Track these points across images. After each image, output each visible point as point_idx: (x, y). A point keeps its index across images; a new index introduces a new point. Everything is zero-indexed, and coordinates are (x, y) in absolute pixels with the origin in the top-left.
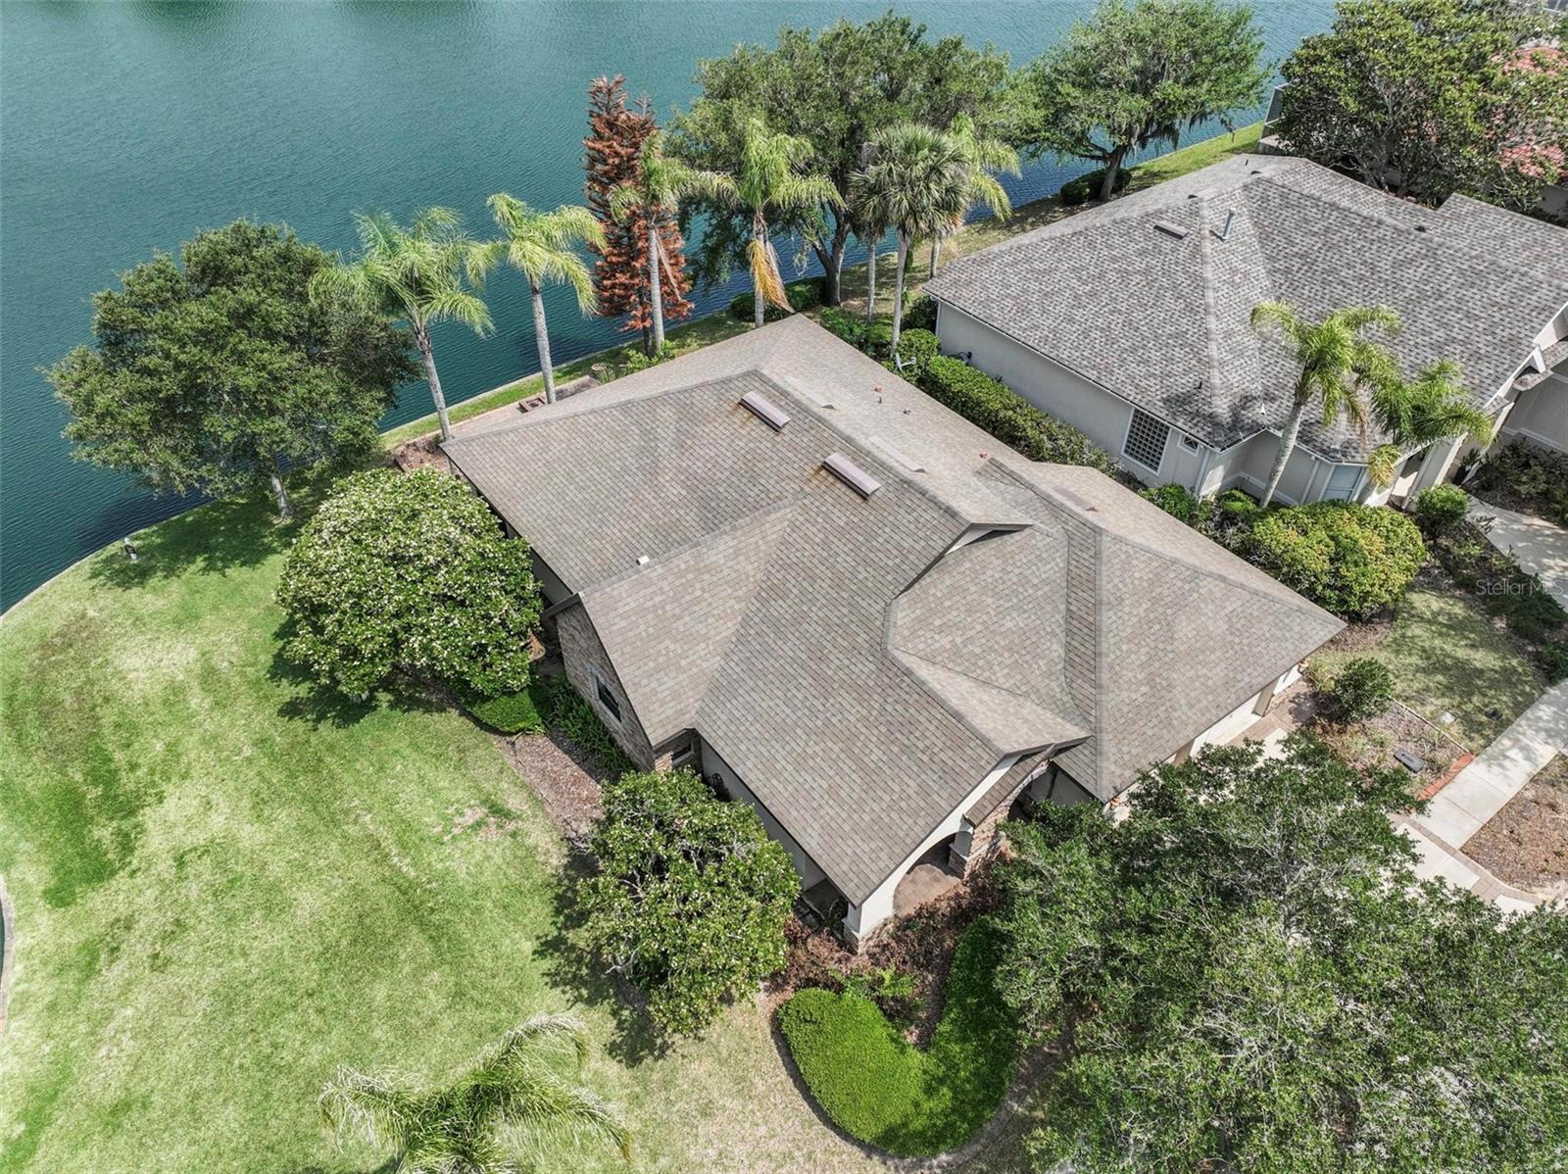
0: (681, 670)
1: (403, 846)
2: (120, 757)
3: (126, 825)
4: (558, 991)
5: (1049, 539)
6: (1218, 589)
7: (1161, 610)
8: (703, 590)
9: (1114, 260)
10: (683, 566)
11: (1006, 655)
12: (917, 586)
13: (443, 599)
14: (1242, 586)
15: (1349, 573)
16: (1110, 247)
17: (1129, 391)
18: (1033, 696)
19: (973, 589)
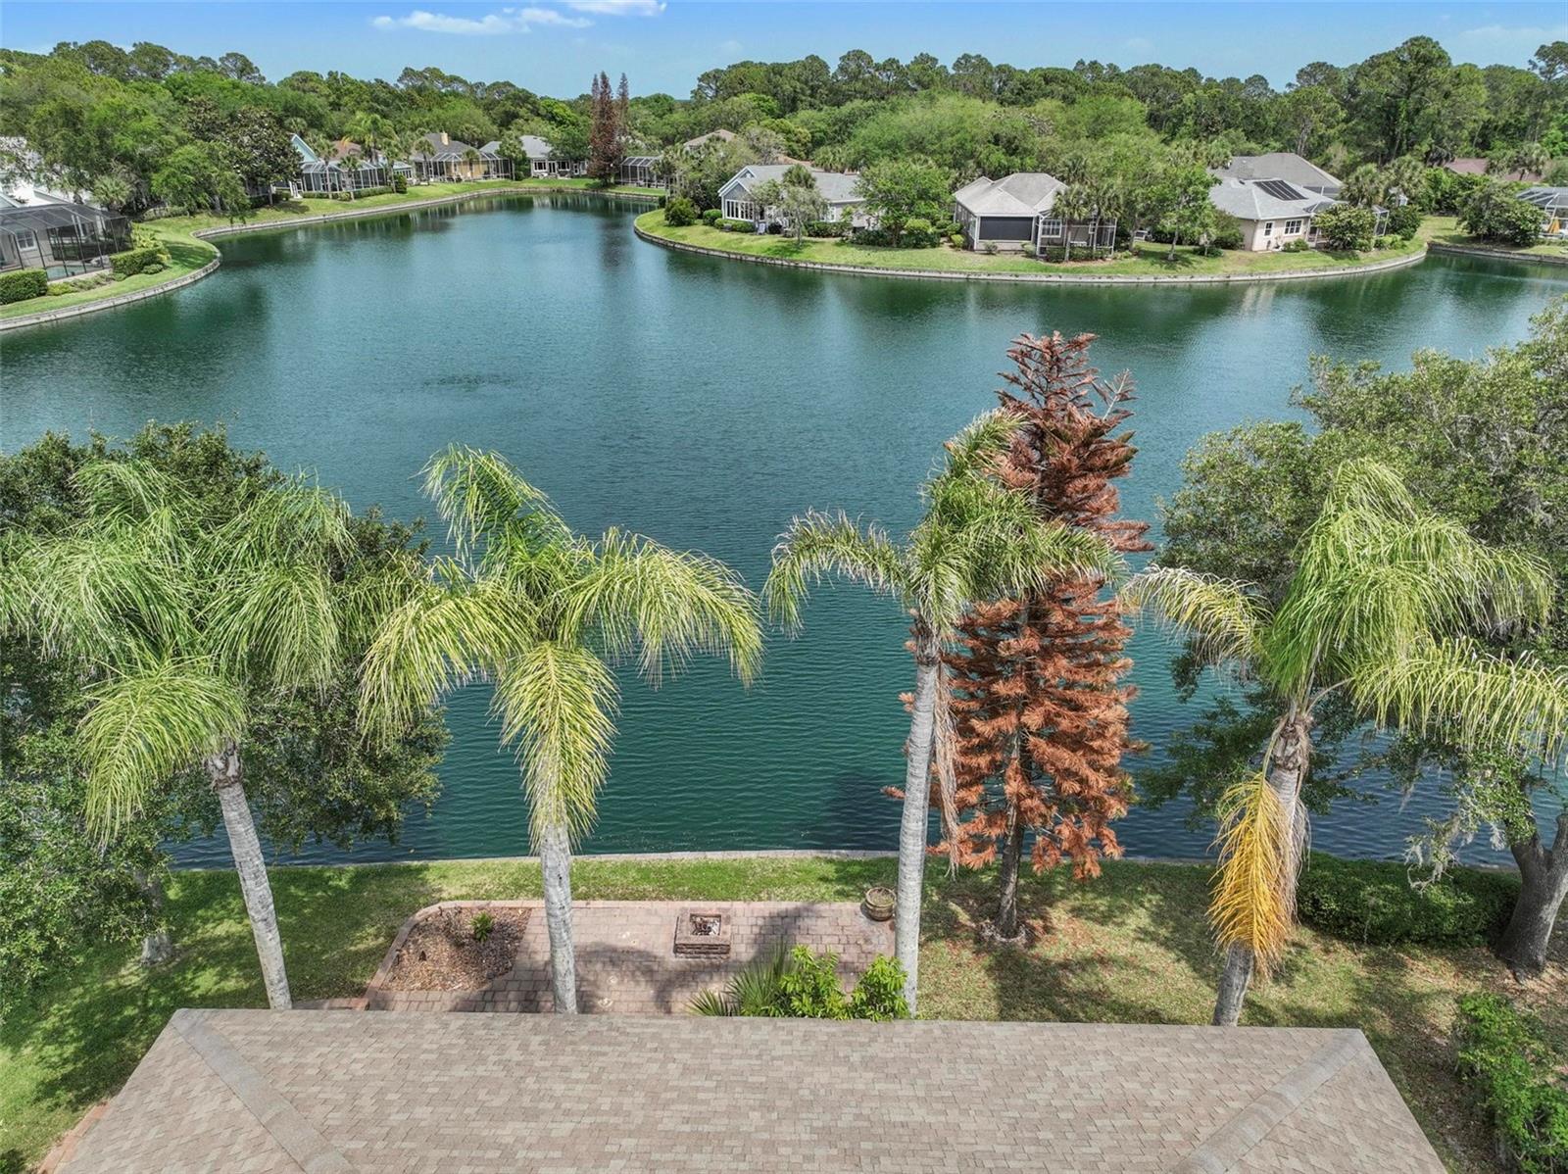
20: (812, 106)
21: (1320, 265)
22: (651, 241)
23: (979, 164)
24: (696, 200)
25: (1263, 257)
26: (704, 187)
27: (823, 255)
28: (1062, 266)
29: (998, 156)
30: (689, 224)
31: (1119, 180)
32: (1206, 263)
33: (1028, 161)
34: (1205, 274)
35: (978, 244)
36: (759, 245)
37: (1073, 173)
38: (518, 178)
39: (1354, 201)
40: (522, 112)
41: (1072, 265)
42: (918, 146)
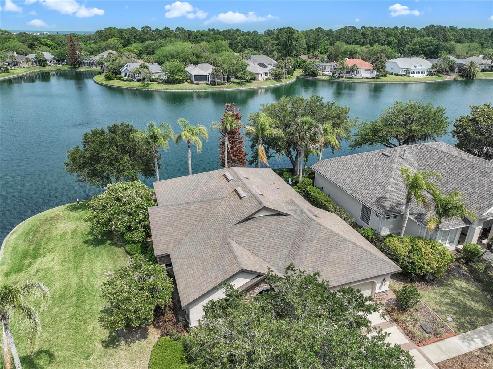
0: (171, 236)
1: (88, 276)
2: (43, 246)
3: (32, 261)
4: (100, 322)
5: (295, 220)
6: (351, 246)
7: (327, 247)
8: (186, 215)
9: (367, 162)
10: (182, 208)
11: (267, 249)
12: (244, 223)
13: (125, 212)
14: (362, 248)
15: (414, 257)
16: (367, 158)
17: (360, 198)
18: (271, 263)
19: (263, 228)
20: (135, 42)
21: (273, 83)
22: (102, 85)
23: (190, 61)
24: (113, 73)
25: (261, 82)
26: (115, 69)
27: (154, 86)
28: (216, 87)
29: (194, 59)
30: (113, 80)
31: (226, 65)
32: (249, 84)
33: (202, 60)
34: (249, 87)
35: (194, 82)
36: (136, 85)
37: (214, 63)
38: (44, 66)
39: (279, 68)
40: (36, 43)
41: (218, 86)
42: (173, 57)
